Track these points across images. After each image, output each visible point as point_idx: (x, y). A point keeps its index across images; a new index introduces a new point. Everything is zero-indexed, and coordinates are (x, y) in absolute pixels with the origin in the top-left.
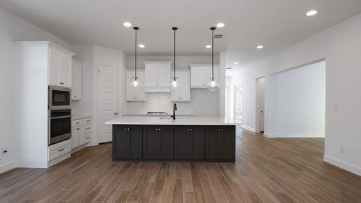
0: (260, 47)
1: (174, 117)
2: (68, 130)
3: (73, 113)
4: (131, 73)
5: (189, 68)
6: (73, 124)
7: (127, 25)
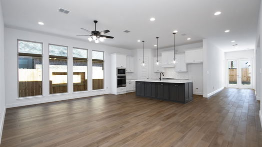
0: (227, 31)
1: (160, 79)
2: (125, 83)
3: (127, 77)
4: (156, 59)
5: (184, 52)
6: (127, 81)
7: (139, 41)
